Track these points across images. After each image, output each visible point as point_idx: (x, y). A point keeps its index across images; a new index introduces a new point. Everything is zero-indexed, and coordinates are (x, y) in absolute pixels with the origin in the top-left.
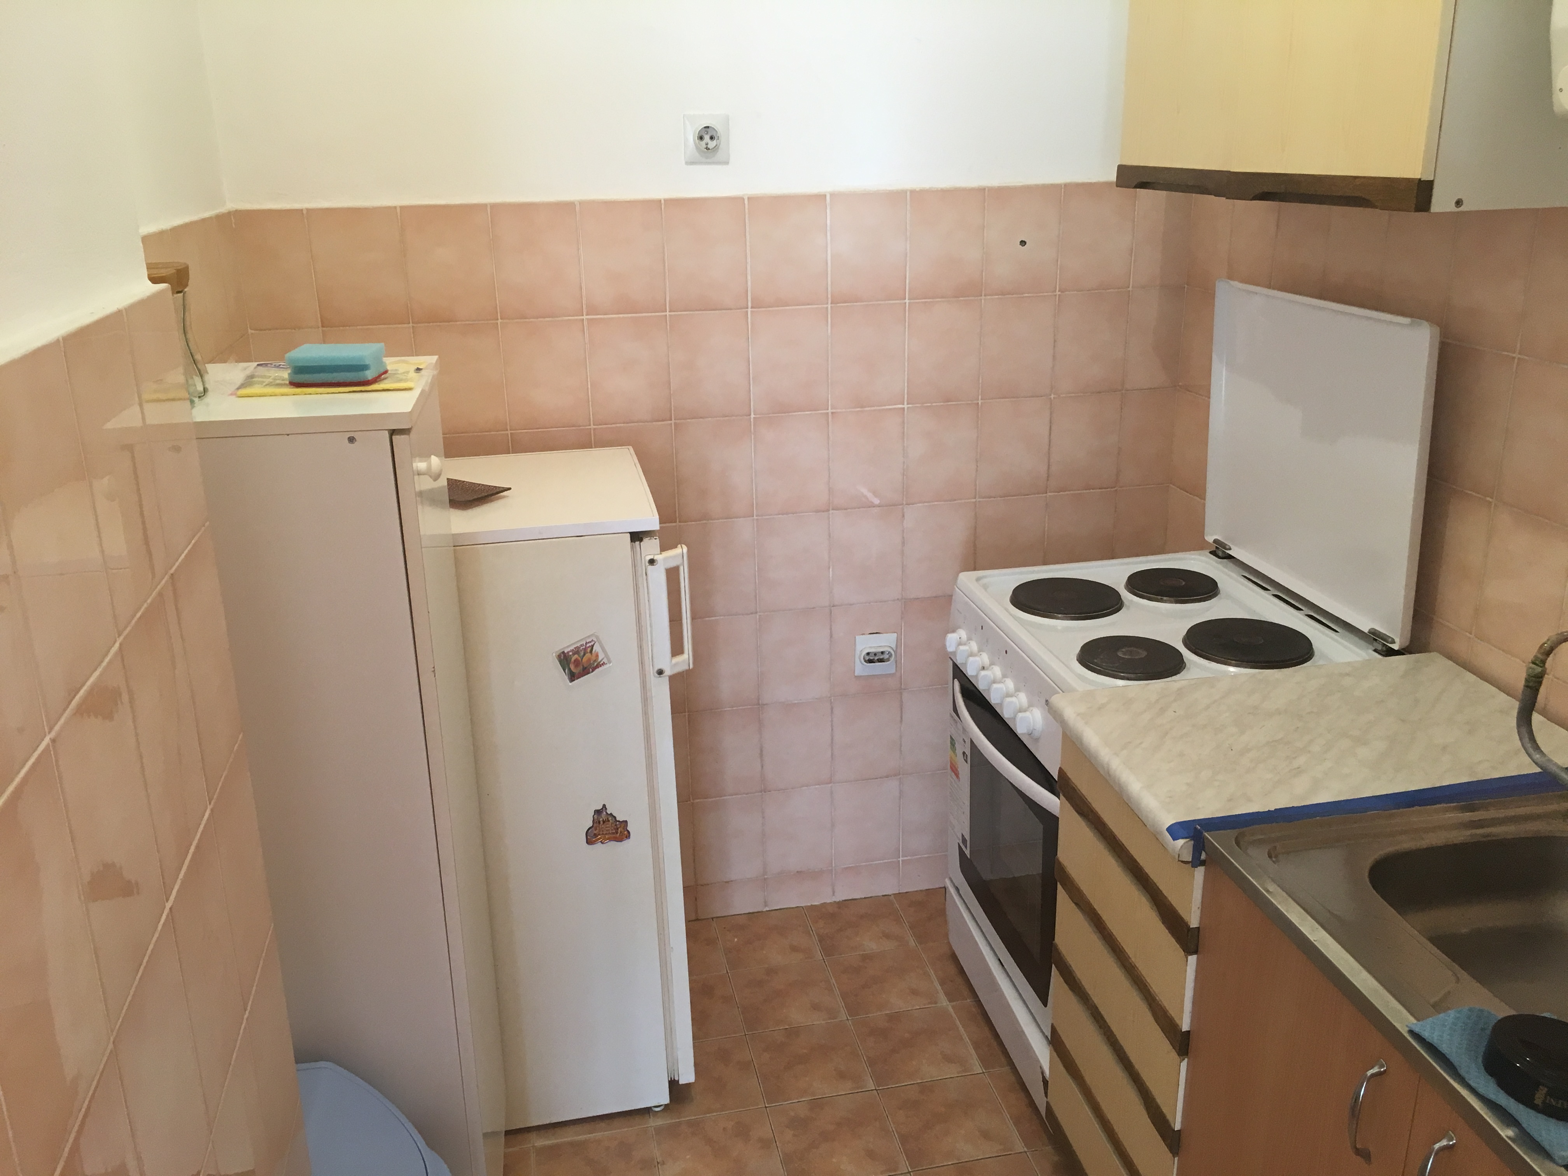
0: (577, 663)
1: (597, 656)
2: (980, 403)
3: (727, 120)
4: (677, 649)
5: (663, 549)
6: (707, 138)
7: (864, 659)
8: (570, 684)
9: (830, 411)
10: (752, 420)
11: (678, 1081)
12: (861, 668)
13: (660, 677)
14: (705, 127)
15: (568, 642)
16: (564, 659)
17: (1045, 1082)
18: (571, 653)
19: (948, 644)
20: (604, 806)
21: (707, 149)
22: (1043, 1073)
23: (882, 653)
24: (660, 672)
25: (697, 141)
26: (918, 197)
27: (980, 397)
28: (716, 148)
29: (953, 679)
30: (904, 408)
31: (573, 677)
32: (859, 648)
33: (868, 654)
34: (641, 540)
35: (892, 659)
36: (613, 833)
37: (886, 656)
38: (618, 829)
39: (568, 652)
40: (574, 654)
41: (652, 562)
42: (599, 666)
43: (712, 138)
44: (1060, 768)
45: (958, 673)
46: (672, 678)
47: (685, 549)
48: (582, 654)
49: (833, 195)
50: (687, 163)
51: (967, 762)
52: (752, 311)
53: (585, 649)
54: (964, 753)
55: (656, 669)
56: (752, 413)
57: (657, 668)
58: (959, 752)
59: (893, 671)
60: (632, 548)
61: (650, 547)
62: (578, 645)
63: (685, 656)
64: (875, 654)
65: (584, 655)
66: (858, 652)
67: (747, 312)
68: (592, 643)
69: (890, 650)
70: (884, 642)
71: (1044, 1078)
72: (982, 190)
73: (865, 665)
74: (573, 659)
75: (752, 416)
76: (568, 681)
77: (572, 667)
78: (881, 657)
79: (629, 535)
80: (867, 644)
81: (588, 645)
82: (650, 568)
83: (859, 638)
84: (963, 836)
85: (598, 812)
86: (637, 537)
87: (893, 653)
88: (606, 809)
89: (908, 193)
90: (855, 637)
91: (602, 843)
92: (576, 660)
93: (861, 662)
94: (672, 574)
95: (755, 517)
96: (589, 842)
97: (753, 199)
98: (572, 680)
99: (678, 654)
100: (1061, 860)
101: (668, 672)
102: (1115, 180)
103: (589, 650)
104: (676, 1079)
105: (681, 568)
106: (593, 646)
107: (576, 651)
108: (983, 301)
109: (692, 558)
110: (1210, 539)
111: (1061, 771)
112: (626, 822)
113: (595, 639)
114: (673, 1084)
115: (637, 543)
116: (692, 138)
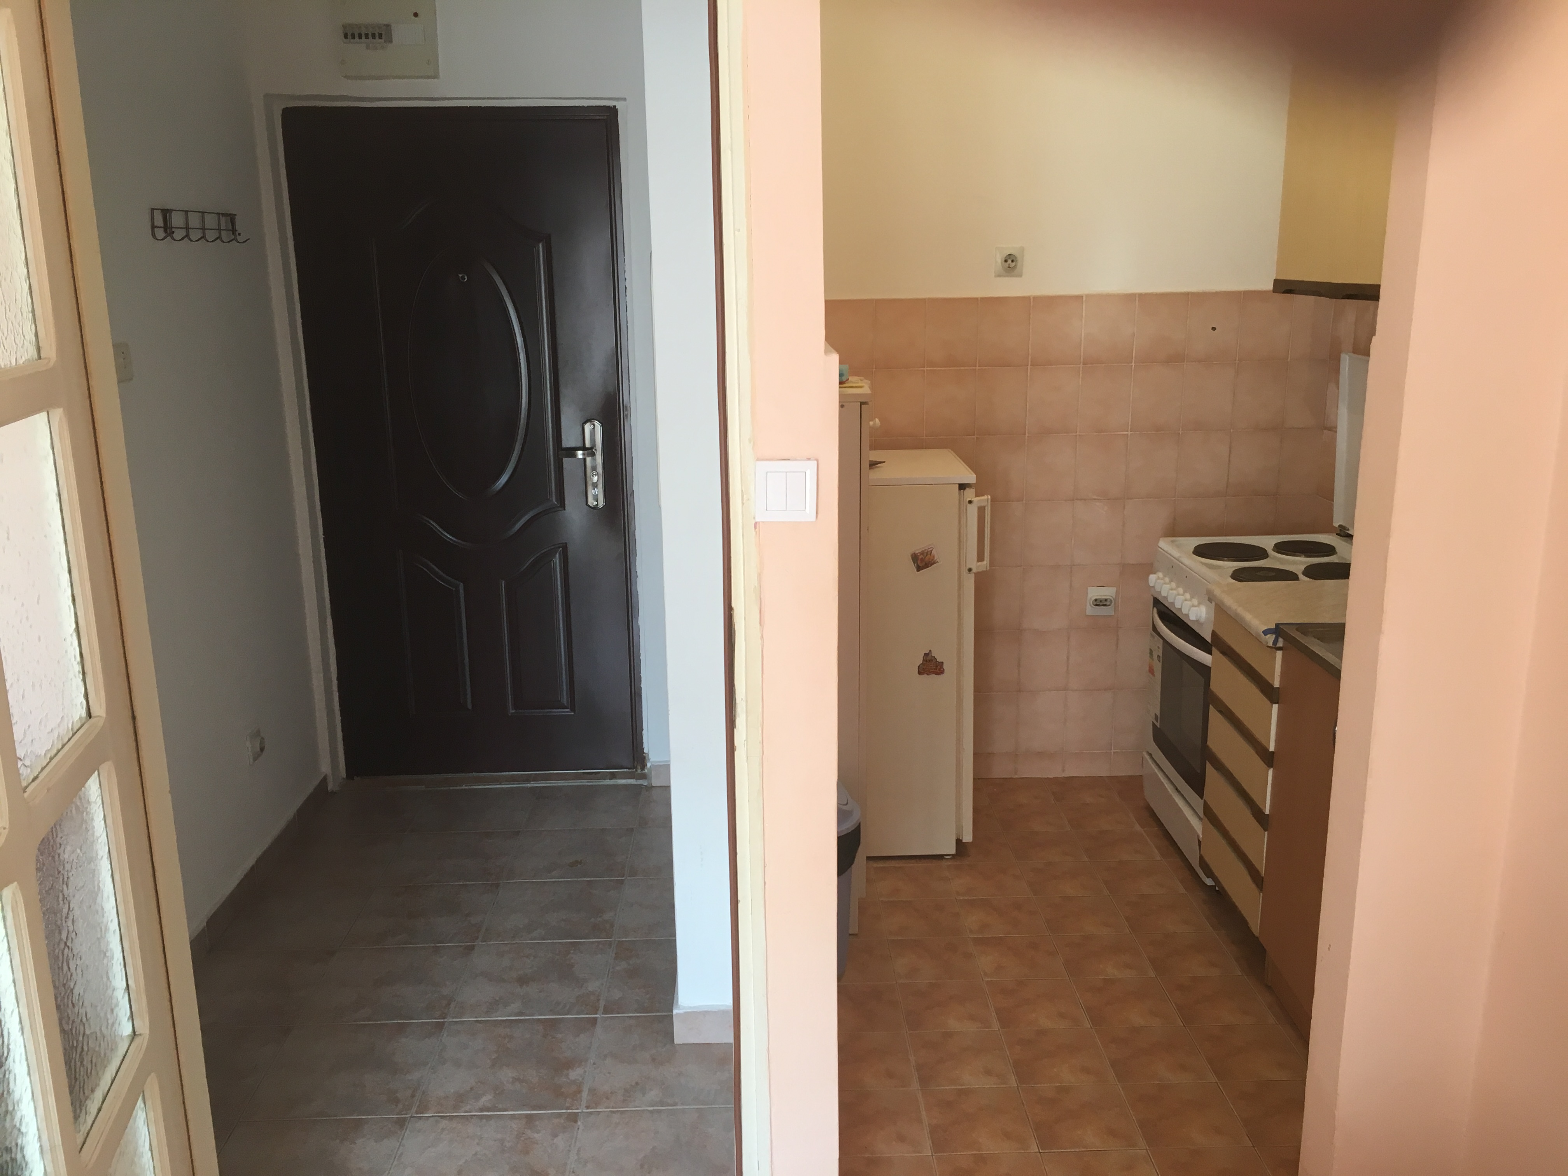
0: (922, 560)
1: (934, 557)
2: (1181, 433)
3: (1022, 249)
4: (980, 558)
5: (977, 496)
6: (1009, 261)
7: (1093, 603)
8: (917, 573)
9: (1078, 433)
10: (1026, 437)
11: (962, 840)
12: (1090, 610)
13: (969, 573)
14: (1009, 255)
15: (918, 549)
16: (915, 557)
17: (1200, 842)
18: (919, 554)
19: (1150, 581)
20: (930, 651)
21: (1009, 267)
22: (1198, 836)
23: (1106, 600)
24: (970, 570)
25: (1004, 263)
26: (1144, 298)
27: (1181, 429)
28: (1015, 266)
29: (1153, 608)
30: (1127, 434)
31: (919, 569)
32: (1090, 596)
33: (1096, 600)
34: (964, 489)
35: (1113, 603)
36: (934, 669)
37: (1108, 603)
38: (937, 666)
39: (917, 553)
40: (920, 555)
41: (970, 502)
42: (934, 563)
43: (1012, 261)
44: (1213, 631)
45: (1157, 602)
46: (976, 574)
47: (989, 497)
48: (925, 554)
49: (1088, 296)
50: (995, 276)
51: (1160, 661)
52: (1031, 368)
53: (927, 552)
54: (1158, 656)
55: (968, 568)
56: (1027, 433)
57: (969, 566)
58: (1155, 657)
59: (1113, 614)
60: (960, 494)
61: (969, 494)
62: (924, 549)
63: (985, 562)
64: (1101, 601)
65: (927, 555)
66: (1089, 598)
67: (1028, 368)
68: (932, 549)
69: (1111, 598)
70: (1107, 592)
71: (1199, 840)
72: (1187, 294)
73: (1094, 608)
74: (920, 557)
75: (1027, 435)
76: (916, 570)
77: (919, 562)
78: (1105, 603)
79: (958, 485)
80: (1095, 593)
81: (929, 550)
82: (969, 505)
83: (1090, 589)
84: (1155, 714)
85: (926, 655)
86: (962, 487)
87: (1112, 599)
88: (931, 653)
89: (1137, 296)
90: (1087, 589)
91: (927, 675)
92: (922, 559)
93: (1090, 605)
94: (981, 510)
95: (1024, 502)
96: (920, 673)
97: (1035, 298)
98: (918, 571)
99: (981, 561)
100: (1212, 689)
101: (974, 570)
102: (1272, 289)
103: (929, 553)
104: (961, 839)
105: (986, 508)
106: (932, 551)
107: (922, 553)
108: (1185, 366)
109: (993, 500)
110: (1336, 525)
111: (1214, 634)
112: (942, 662)
113: (933, 546)
114: (959, 842)
115: (962, 491)
116: (999, 260)
